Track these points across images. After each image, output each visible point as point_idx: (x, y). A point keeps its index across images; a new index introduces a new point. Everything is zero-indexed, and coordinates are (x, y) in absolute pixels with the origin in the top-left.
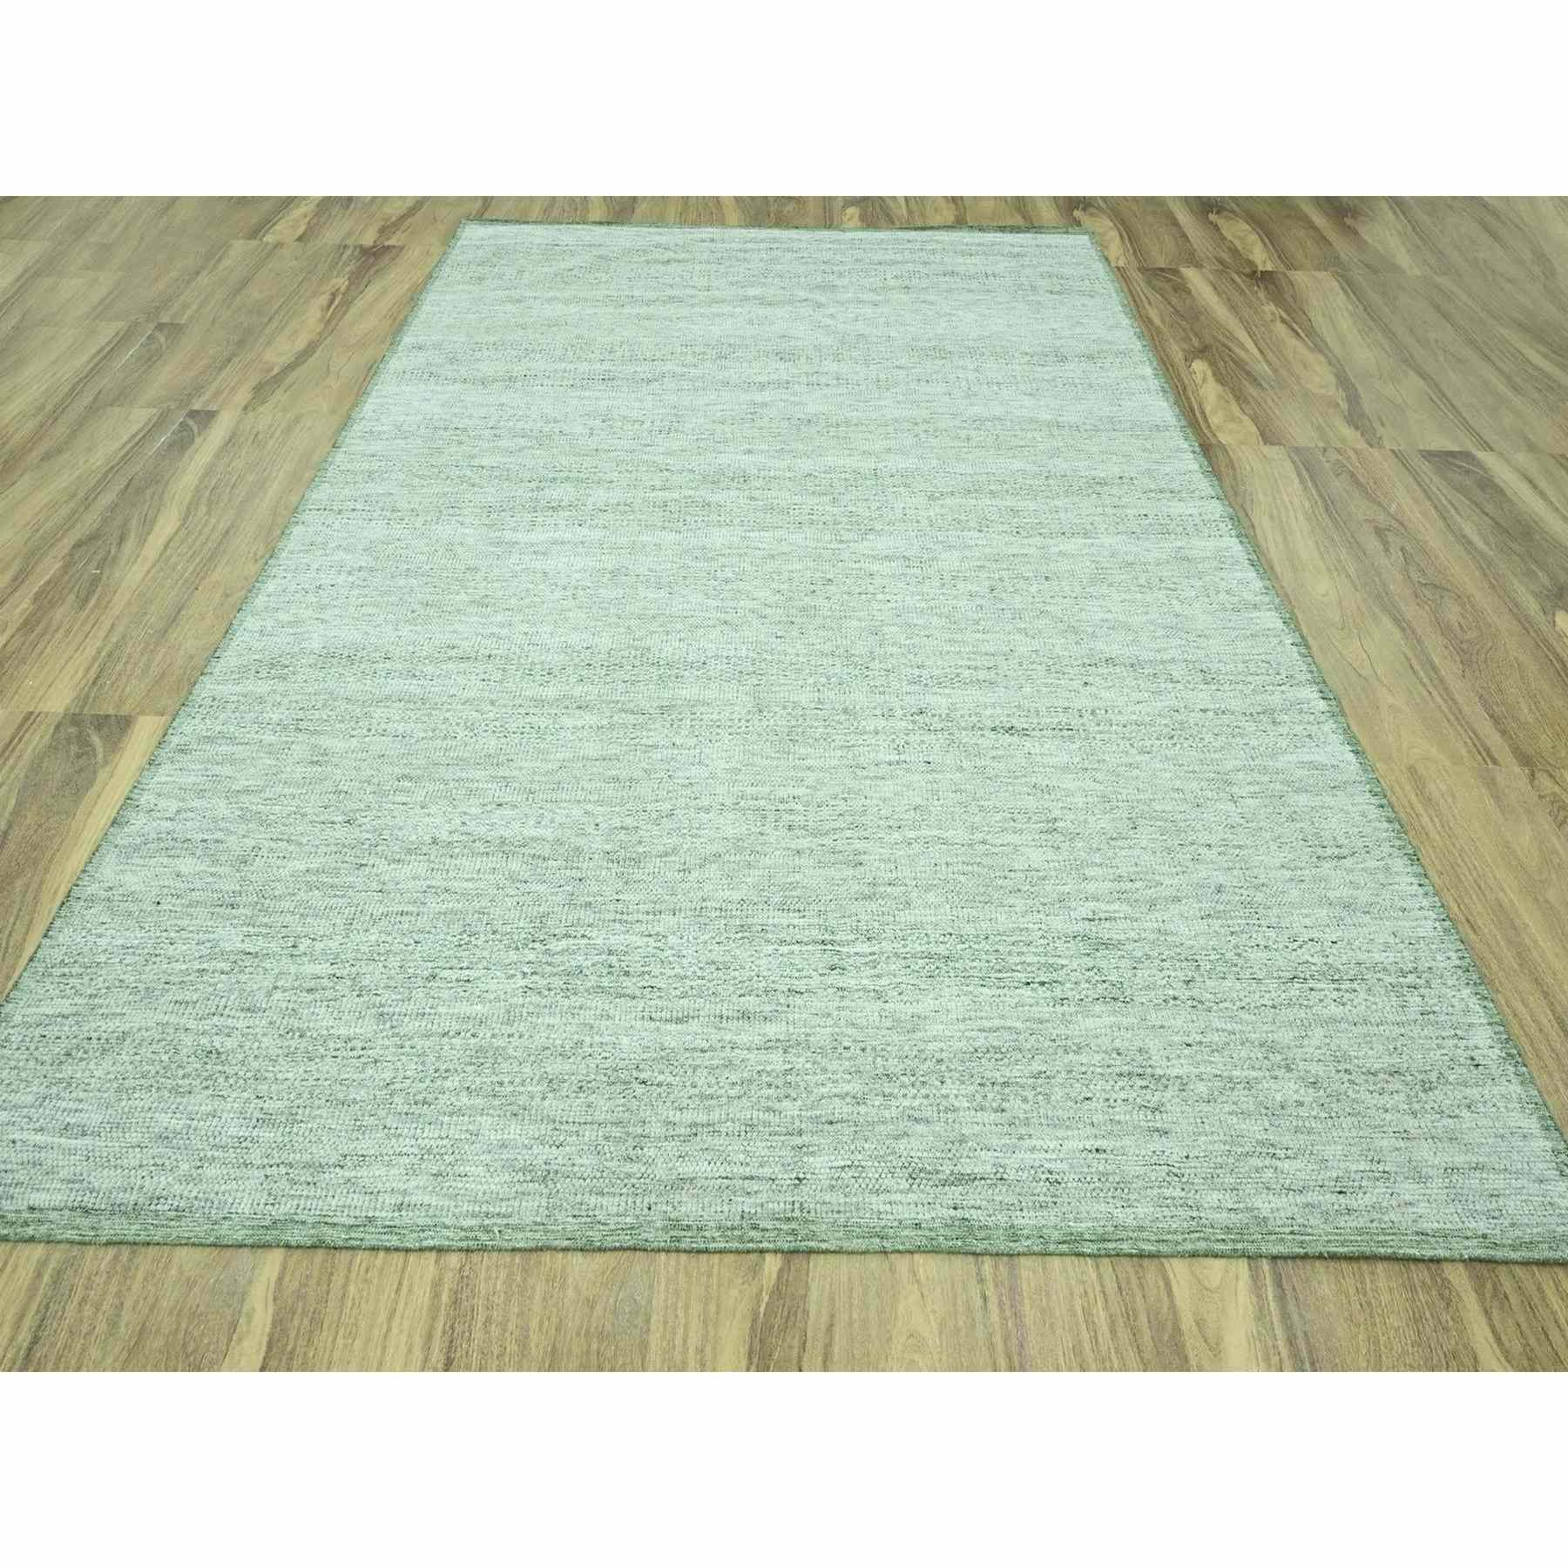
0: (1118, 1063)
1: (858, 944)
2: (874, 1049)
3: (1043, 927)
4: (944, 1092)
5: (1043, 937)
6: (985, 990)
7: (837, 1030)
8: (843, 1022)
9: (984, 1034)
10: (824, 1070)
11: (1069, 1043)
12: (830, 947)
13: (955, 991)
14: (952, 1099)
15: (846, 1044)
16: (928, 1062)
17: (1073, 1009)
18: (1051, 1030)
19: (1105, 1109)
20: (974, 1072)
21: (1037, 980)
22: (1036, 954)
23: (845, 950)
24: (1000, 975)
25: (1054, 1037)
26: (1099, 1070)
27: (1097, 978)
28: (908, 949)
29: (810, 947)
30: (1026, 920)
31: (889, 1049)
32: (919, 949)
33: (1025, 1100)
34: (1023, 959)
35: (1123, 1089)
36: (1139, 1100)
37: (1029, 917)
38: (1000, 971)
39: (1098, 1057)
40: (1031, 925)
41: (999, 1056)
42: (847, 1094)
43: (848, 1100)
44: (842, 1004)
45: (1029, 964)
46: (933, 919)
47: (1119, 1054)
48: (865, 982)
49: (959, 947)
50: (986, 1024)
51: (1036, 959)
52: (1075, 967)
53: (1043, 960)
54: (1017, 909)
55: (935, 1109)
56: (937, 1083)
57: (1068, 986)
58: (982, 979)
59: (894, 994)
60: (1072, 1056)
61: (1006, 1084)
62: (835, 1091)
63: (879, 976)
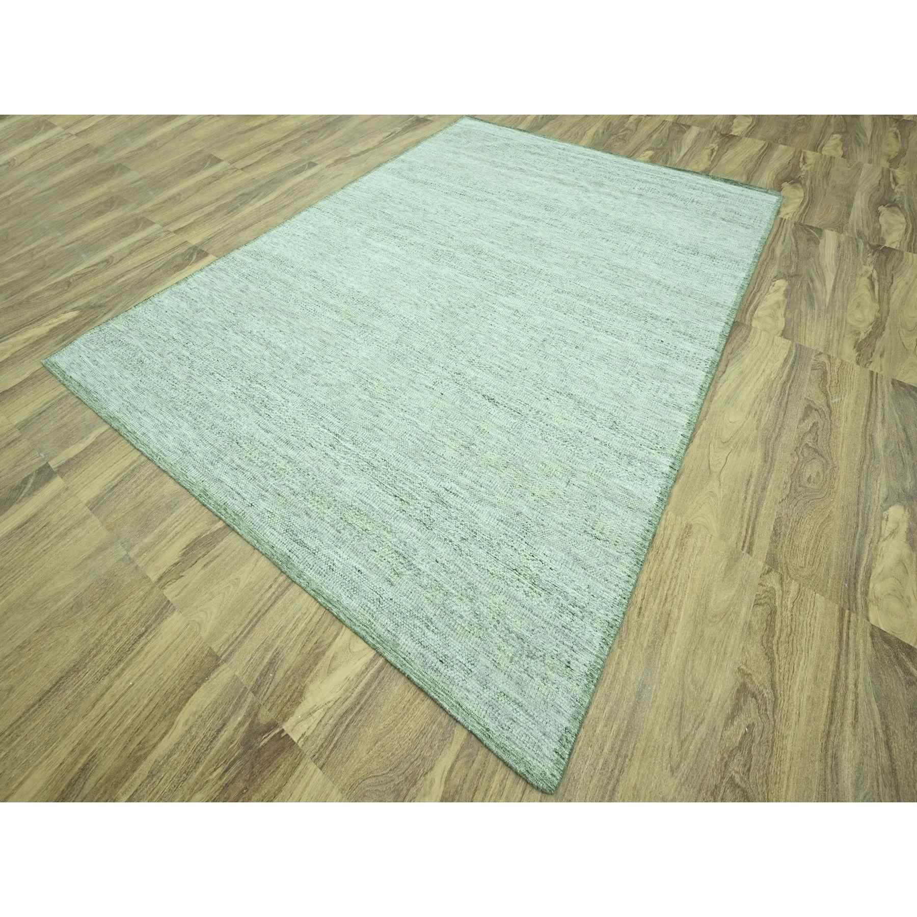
0: (401, 547)
1: (348, 443)
2: (317, 481)
3: (424, 480)
4: (325, 511)
5: (420, 484)
6: (377, 487)
7: (312, 466)
8: (316, 465)
9: (360, 502)
10: (294, 477)
11: (389, 527)
12: (337, 438)
13: (366, 481)
14: (326, 516)
15: (310, 473)
16: (331, 498)
17: (404, 516)
18: (387, 518)
19: (378, 559)
20: (343, 512)
21: (401, 497)
22: (410, 488)
23: (342, 442)
24: (388, 486)
25: (385, 521)
26: (390, 544)
27: (426, 512)
28: (364, 456)
29: (330, 434)
30: (420, 473)
31: (322, 484)
32: (368, 458)
33: (351, 535)
34: (404, 486)
35: (392, 557)
36: (394, 566)
37: (422, 473)
38: (390, 485)
39: (395, 540)
40: (420, 477)
41: (358, 513)
42: (293, 489)
43: (292, 491)
44: (322, 459)
45: (403, 490)
46: (384, 451)
47: (404, 545)
48: (338, 458)
49: (383, 467)
50: (365, 499)
51: (408, 490)
52: (421, 503)
53: (411, 492)
54: (421, 467)
55: (317, 514)
56: (326, 507)
57: (411, 507)
58: (380, 483)
59: (343, 467)
60: (385, 533)
61: (350, 524)
62: (291, 486)
63: (344, 458)
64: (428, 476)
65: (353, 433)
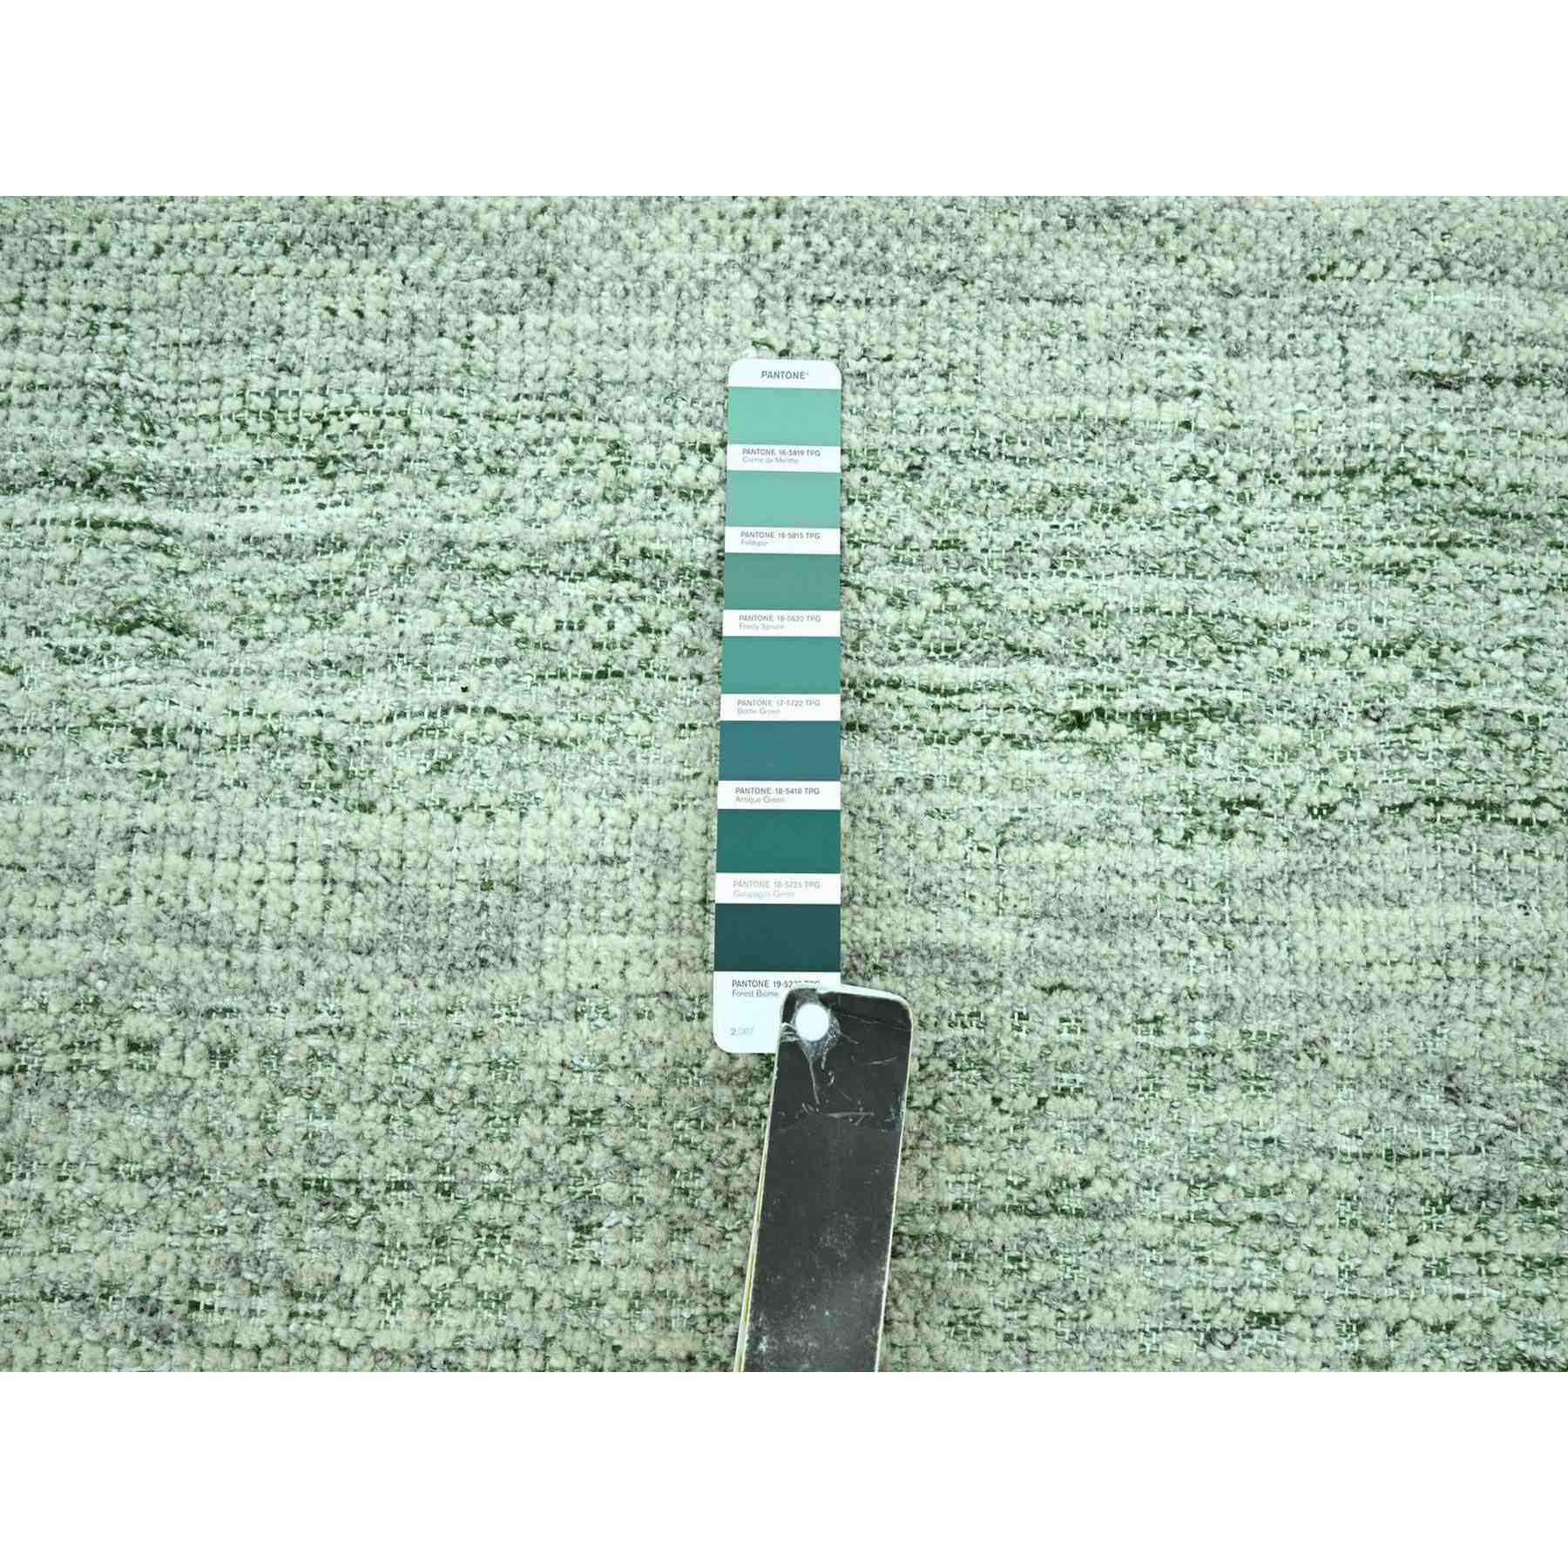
0: (1443, 1138)
1: (266, 493)
2: (270, 1053)
3: (1207, 416)
4: (581, 1280)
5: (1196, 471)
6: (863, 753)
7: (104, 952)
8: (138, 910)
10: (16, 1160)
11: (1228, 1037)
12: (124, 508)
14: (613, 1317)
15: (139, 1025)
16: (529, 1127)
17: (1274, 858)
18: (1152, 972)
21: (1128, 701)
22: (1142, 565)
23: (195, 520)
24: (947, 673)
25: (1160, 1004)
26: (1345, 1177)
27: (1422, 696)
28: (510, 525)
29: (24, 505)
30: (1122, 375)
31: (347, 1053)
32: (565, 526)
33: (965, 1325)
34: (1076, 586)
35: (1437, 1269)
36: (1506, 1329)
37: (1142, 364)
38: (951, 652)
39: (1350, 1110)
40: (1143, 406)
42: (109, 1289)
43: (115, 1315)
44: (148, 815)
45: (1098, 620)
46: (662, 362)
47: (1452, 1094)
48: (283, 696)
51: (1139, 588)
52: (1325, 634)
53: (1170, 592)
54: (1090, 317)
55: (528, 1360)
56: (557, 1234)
57: (1272, 733)
58: (857, 690)
59: (410, 764)
60: (1229, 1105)
62: (65, 1270)
63: (351, 667)
64: (1202, 355)
65: (230, 363)
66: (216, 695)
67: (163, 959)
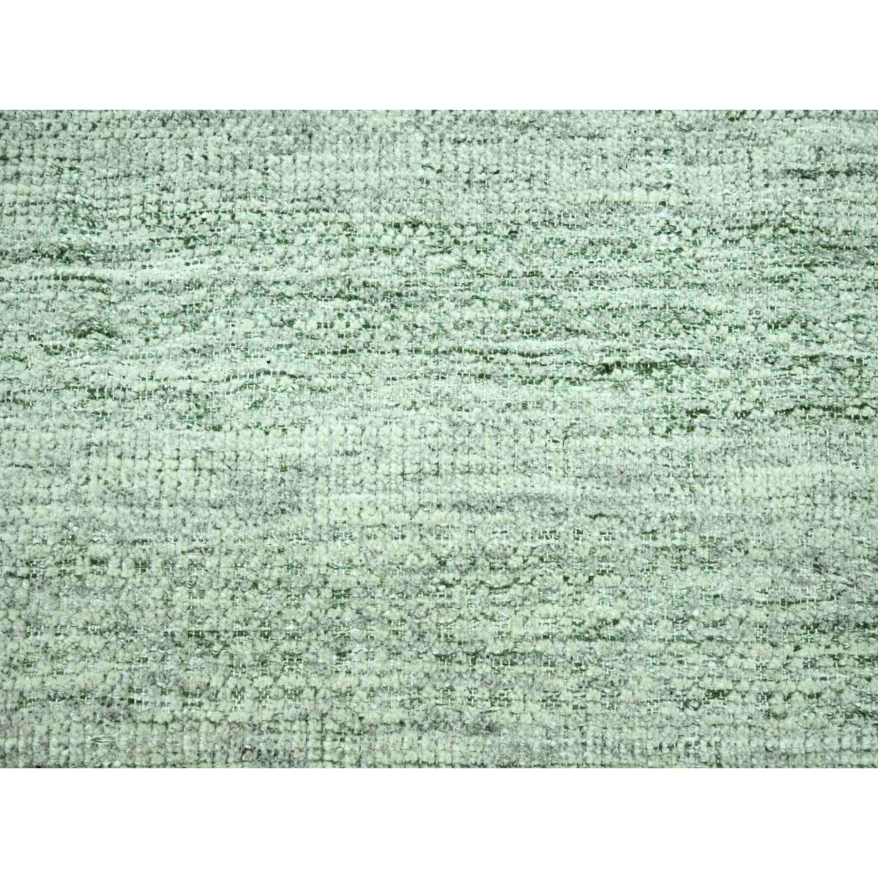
0: (813, 592)
1: (157, 258)
2: (168, 564)
3: (674, 198)
4: (341, 682)
5: (669, 229)
6: (488, 391)
7: (77, 511)
8: (94, 488)
9: (467, 518)
10: (32, 625)
11: (692, 540)
12: (80, 269)
13: (405, 392)
14: (359, 701)
15: (97, 550)
16: (310, 600)
17: (716, 441)
18: (650, 505)
19: (761, 721)
20: (428, 623)
21: (633, 357)
22: (639, 280)
23: (120, 274)
24: (533, 345)
25: (655, 523)
26: (759, 615)
27: (797, 349)
28: (291, 271)
29: (25, 269)
30: (627, 177)
31: (210, 562)
32: (321, 271)
33: (551, 701)
34: (604, 295)
35: (811, 664)
36: (849, 696)
37: (638, 170)
38: (535, 333)
39: (762, 578)
40: (639, 194)
41: (499, 578)
42: (85, 693)
43: (89, 708)
44: (98, 436)
45: (616, 313)
46: (373, 178)
47: (818, 568)
48: (169, 369)
49: (435, 262)
50: (477, 486)
51: (637, 295)
52: (742, 317)
53: (656, 297)
54: (608, 145)
55: (313, 726)
56: (328, 657)
57: (713, 372)
58: (484, 356)
59: (240, 403)
60: (694, 577)
61: (509, 657)
62: (60, 683)
63: (206, 352)
64: (671, 165)
65: (135, 187)
66: (133, 369)
67: (109, 514)
